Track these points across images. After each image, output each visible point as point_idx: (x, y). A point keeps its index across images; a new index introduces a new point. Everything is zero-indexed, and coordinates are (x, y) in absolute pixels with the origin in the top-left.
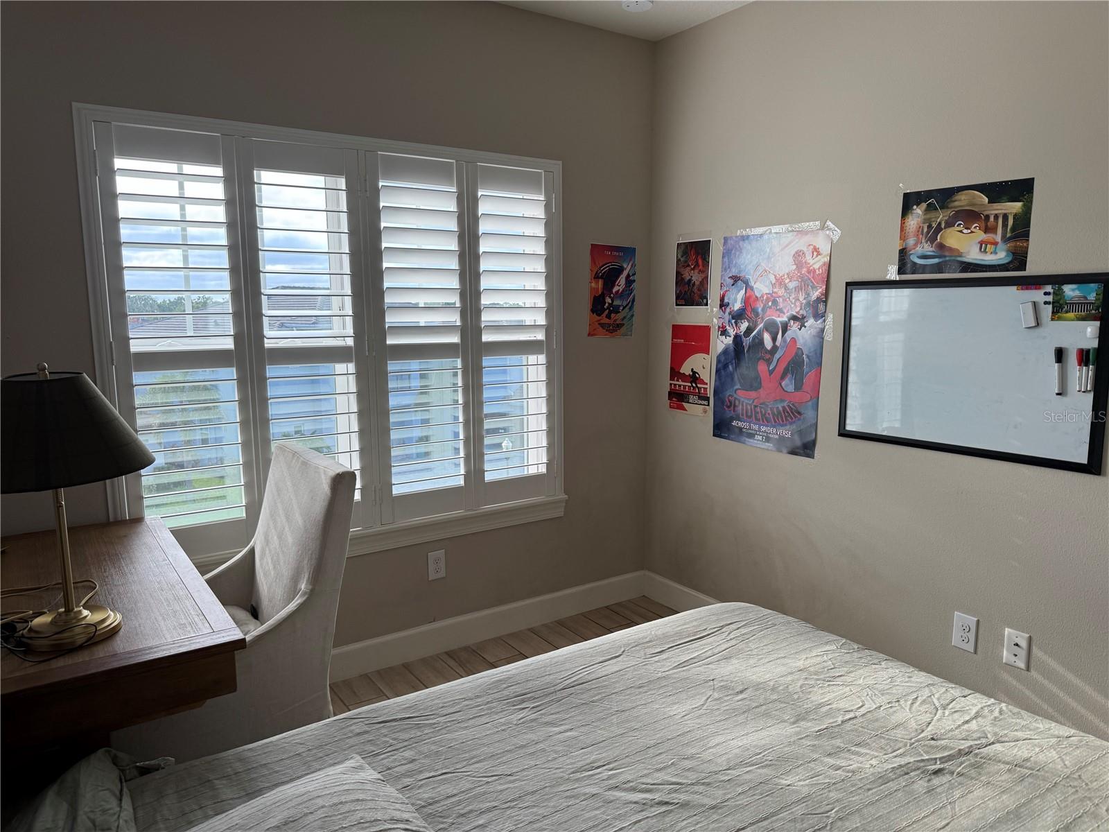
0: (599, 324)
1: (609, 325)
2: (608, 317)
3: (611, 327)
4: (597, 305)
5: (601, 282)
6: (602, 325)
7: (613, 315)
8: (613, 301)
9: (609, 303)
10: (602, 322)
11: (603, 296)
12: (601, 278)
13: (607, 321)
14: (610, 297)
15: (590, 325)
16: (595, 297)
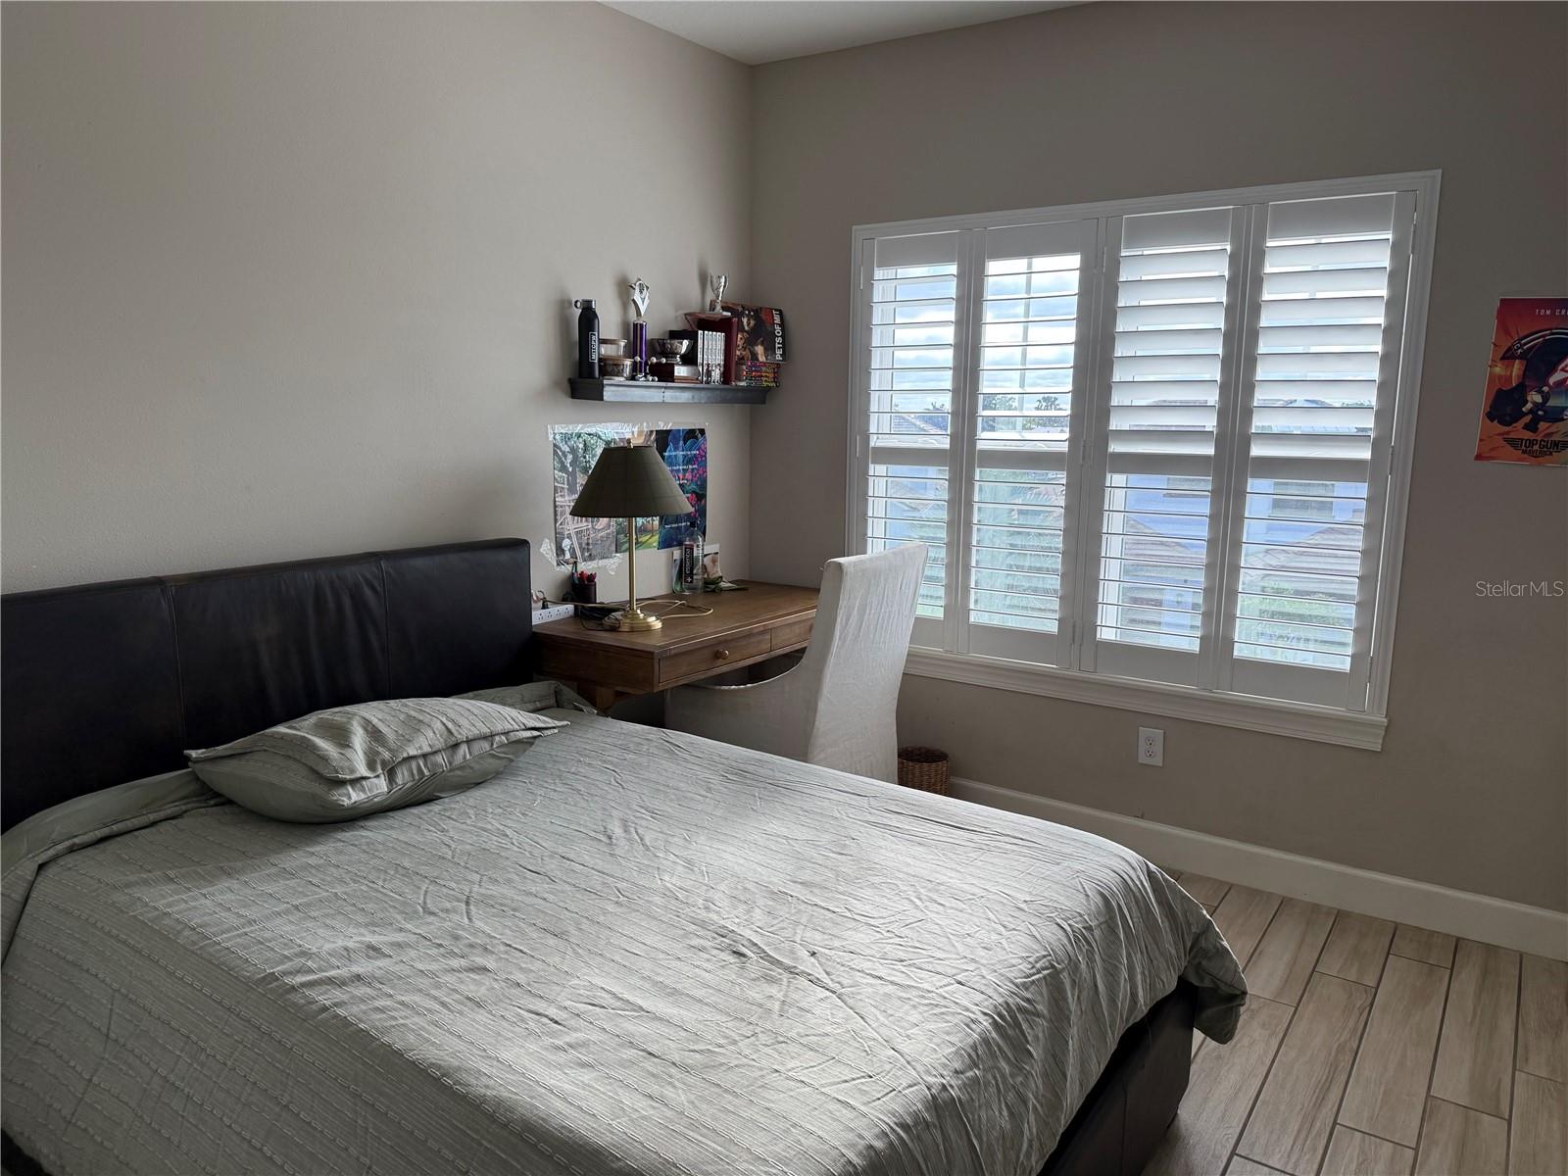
0: (1505, 440)
1: (1532, 443)
2: (1532, 427)
3: (1536, 447)
4: (1504, 406)
5: (1517, 368)
6: (1514, 443)
7: (1542, 425)
8: (1546, 398)
9: (1534, 403)
10: (1512, 436)
11: (1521, 390)
12: (1520, 357)
13: (1528, 435)
14: (1540, 392)
15: (1481, 440)
16: (1500, 391)
